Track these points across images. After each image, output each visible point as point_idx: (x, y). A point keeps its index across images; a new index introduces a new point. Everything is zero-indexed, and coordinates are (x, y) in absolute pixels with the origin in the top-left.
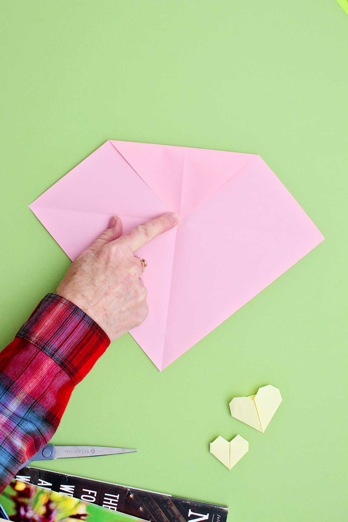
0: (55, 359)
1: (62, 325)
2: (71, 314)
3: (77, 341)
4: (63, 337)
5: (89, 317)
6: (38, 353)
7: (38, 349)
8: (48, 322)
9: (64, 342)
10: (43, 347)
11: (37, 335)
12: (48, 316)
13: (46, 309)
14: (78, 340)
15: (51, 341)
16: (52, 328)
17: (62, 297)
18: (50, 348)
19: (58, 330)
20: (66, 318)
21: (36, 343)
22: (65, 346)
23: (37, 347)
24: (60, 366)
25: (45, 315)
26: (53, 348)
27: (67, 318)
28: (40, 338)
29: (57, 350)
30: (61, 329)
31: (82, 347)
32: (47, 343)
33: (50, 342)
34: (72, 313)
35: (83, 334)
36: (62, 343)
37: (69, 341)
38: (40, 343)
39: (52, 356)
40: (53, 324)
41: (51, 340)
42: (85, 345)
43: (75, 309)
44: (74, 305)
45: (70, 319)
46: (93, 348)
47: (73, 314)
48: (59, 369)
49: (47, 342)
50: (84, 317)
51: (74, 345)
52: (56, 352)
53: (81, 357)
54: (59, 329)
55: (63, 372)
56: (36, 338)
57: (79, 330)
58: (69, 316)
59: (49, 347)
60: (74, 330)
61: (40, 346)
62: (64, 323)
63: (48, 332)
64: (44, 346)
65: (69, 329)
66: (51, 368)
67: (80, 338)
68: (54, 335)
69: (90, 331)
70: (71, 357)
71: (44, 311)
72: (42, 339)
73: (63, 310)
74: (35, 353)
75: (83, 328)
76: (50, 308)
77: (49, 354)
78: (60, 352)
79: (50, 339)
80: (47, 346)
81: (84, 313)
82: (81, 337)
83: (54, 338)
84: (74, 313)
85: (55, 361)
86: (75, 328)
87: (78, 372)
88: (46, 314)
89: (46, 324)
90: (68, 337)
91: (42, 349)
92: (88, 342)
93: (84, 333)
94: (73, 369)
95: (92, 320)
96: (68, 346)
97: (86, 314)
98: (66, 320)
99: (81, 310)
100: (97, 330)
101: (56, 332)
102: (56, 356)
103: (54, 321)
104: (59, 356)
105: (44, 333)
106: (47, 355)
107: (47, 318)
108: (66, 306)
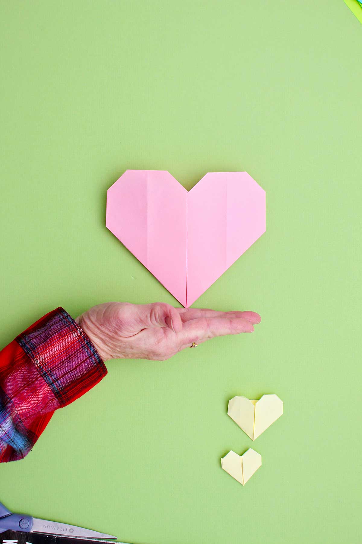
2: (81, 348)
4: (67, 370)
6: (38, 378)
7: (39, 374)
8: (57, 348)
9: (66, 374)
10: (45, 374)
11: (42, 358)
12: (59, 342)
14: (80, 375)
16: (59, 357)
17: (78, 326)
18: (51, 377)
21: (38, 367)
23: (39, 372)
24: (55, 395)
25: (55, 339)
26: (54, 377)
27: (77, 351)
28: (44, 362)
29: (57, 380)
30: (67, 361)
31: (81, 381)
32: (50, 371)
33: (53, 371)
34: (83, 346)
35: (86, 370)
36: (64, 375)
37: (72, 374)
38: (43, 368)
39: (50, 384)
40: (61, 352)
41: (55, 370)
43: (87, 344)
44: (88, 338)
45: (79, 353)
48: (53, 396)
49: (50, 370)
51: (75, 378)
52: (55, 382)
54: (66, 360)
55: (56, 399)
56: (41, 361)
57: (85, 365)
58: (79, 350)
59: (50, 375)
60: (80, 364)
61: (41, 372)
62: (72, 355)
63: (54, 359)
64: (46, 373)
65: (76, 362)
66: (46, 395)
67: (82, 373)
68: (59, 364)
69: (94, 368)
70: (68, 388)
72: (46, 365)
73: (75, 340)
74: (35, 377)
75: (89, 364)
76: (62, 332)
78: (59, 382)
79: (54, 368)
81: (94, 349)
82: (84, 372)
84: (85, 348)
85: (52, 390)
86: (82, 363)
88: (57, 338)
89: (54, 350)
90: (71, 371)
93: (88, 369)
95: (100, 358)
96: (69, 378)
97: (96, 351)
98: (75, 353)
99: (93, 345)
100: (101, 367)
101: (62, 362)
102: (54, 385)
103: (63, 350)
104: (57, 386)
105: (49, 359)
106: (46, 382)
107: (57, 343)
108: (79, 338)
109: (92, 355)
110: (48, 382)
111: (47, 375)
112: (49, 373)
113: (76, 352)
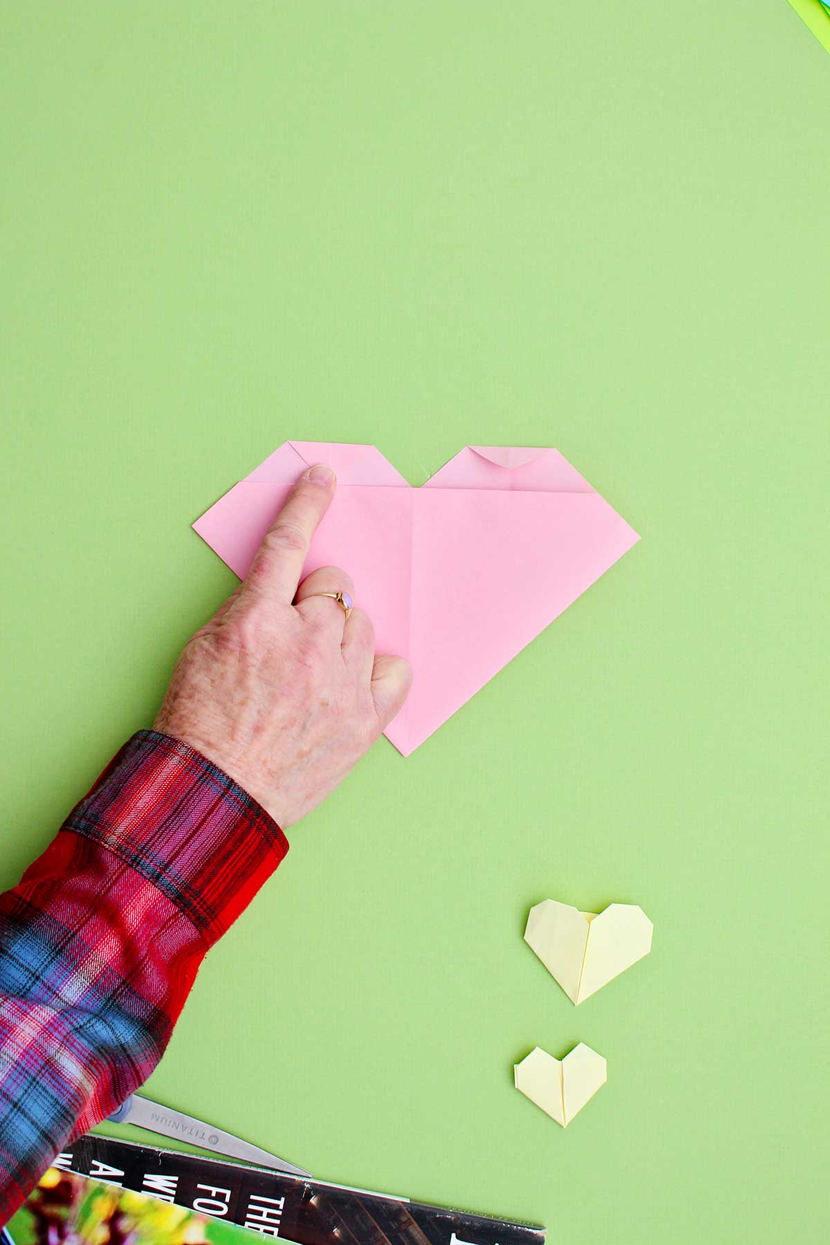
0: (163, 885)
1: (179, 806)
2: (198, 781)
3: (214, 844)
4: (181, 836)
5: (239, 788)
6: (123, 871)
7: (123, 864)
8: (145, 799)
9: (182, 847)
10: (136, 859)
11: (120, 830)
12: (145, 785)
13: (137, 768)
14: (216, 842)
15: (153, 845)
16: (155, 815)
17: (176, 742)
18: (151, 862)
19: (169, 818)
20: (187, 791)
21: (117, 850)
22: (187, 856)
23: (121, 859)
24: (174, 902)
25: (137, 784)
26: (157, 861)
27: (190, 790)
28: (126, 836)
29: (167, 866)
30: (176, 817)
31: (226, 858)
32: (143, 848)
33: (151, 847)
34: (201, 778)
35: (226, 828)
36: (179, 849)
37: (195, 844)
38: (127, 848)
39: (155, 879)
40: (158, 804)
41: (154, 843)
42: (231, 853)
43: (207, 770)
44: (204, 759)
45: (195, 793)
46: (250, 860)
47: (204, 782)
48: (173, 910)
49: (145, 846)
50: (229, 786)
51: (206, 853)
52: (165, 869)
53: (224, 880)
54: (171, 816)
55: (181, 916)
56: (119, 837)
57: (218, 818)
58: (195, 786)
59: (147, 858)
60: (206, 818)
61: (127, 856)
62: (182, 802)
63: (146, 822)
64: (137, 856)
65: (195, 816)
66: (154, 907)
67: (219, 838)
68: (159, 829)
69: (241, 821)
70: (200, 881)
71: (134, 772)
72: (133, 840)
73: (179, 771)
74: (116, 872)
75: (226, 813)
76: (147, 765)
77: (148, 873)
78: (174, 869)
79: (150, 841)
80: (143, 857)
81: (228, 778)
82: (222, 834)
83: (159, 838)
84: (205, 780)
85: (163, 891)
86: (209, 814)
87: (216, 917)
88: (139, 781)
89: (141, 804)
90: (192, 836)
91: (133, 863)
92: (239, 846)
93: (228, 825)
94: (205, 911)
95: (248, 795)
96: (192, 856)
97: (232, 781)
98: (186, 796)
99: (221, 771)
100: (257, 818)
101: (165, 823)
102: (165, 879)
103: (159, 798)
104: (173, 880)
105: (135, 825)
106: (145, 877)
107: (142, 789)
108: (186, 762)
109: (227, 790)
110: (148, 876)
111: (142, 859)
112: (145, 854)
113: (188, 794)
